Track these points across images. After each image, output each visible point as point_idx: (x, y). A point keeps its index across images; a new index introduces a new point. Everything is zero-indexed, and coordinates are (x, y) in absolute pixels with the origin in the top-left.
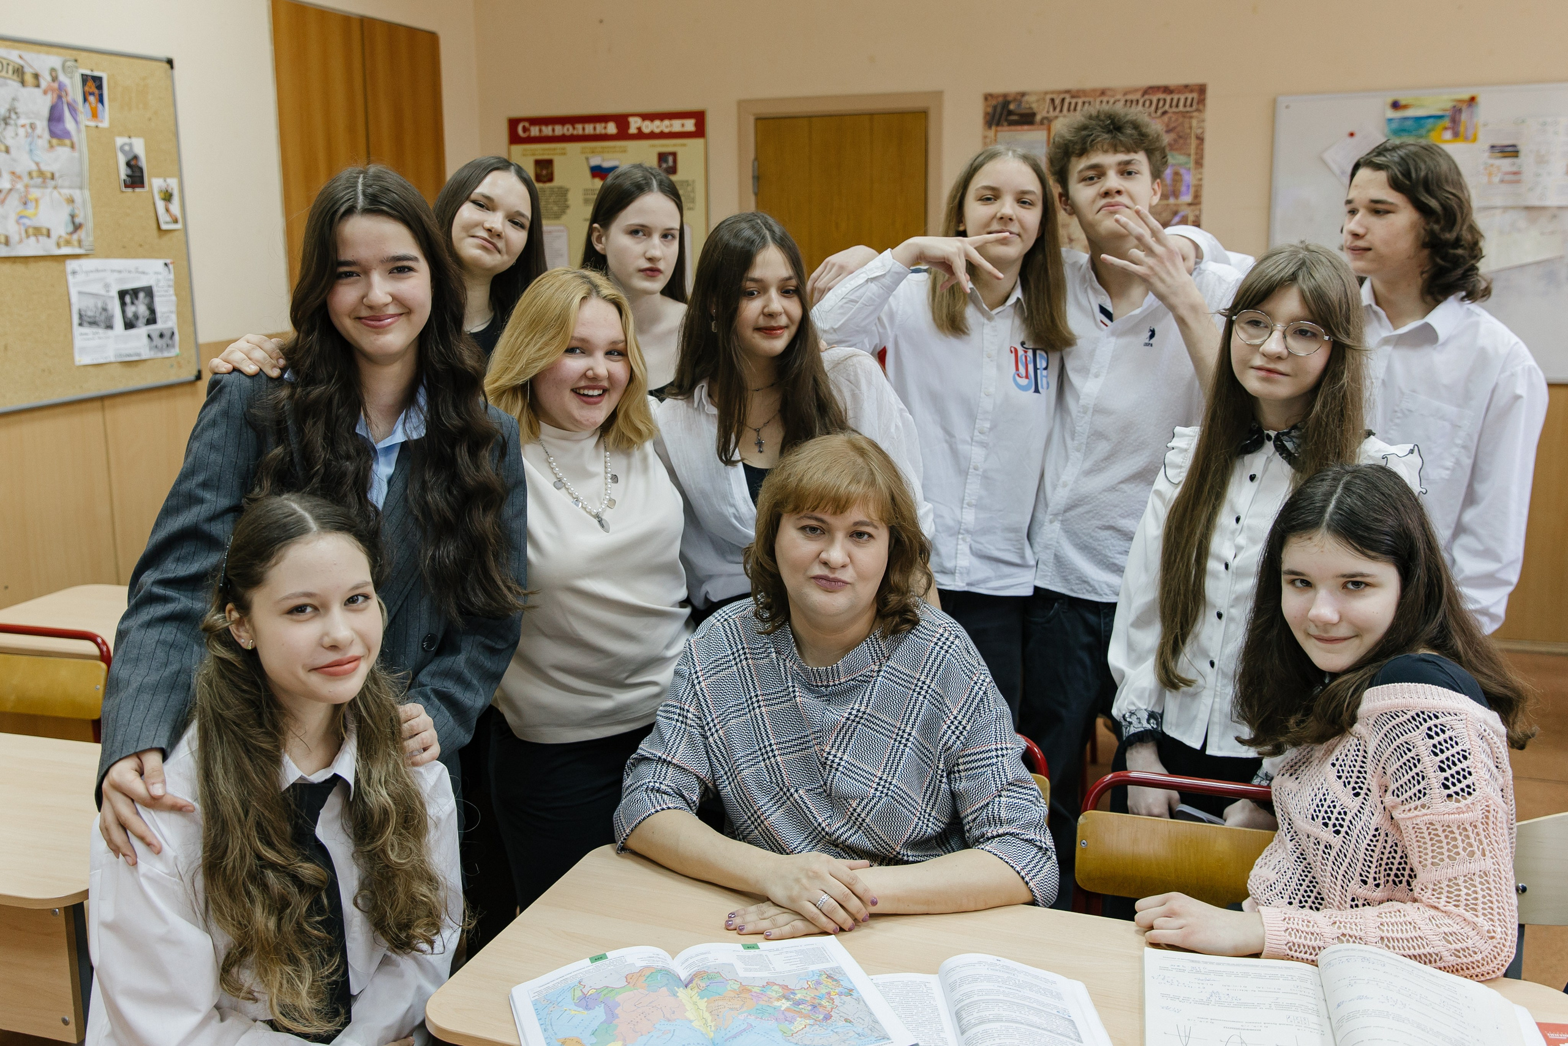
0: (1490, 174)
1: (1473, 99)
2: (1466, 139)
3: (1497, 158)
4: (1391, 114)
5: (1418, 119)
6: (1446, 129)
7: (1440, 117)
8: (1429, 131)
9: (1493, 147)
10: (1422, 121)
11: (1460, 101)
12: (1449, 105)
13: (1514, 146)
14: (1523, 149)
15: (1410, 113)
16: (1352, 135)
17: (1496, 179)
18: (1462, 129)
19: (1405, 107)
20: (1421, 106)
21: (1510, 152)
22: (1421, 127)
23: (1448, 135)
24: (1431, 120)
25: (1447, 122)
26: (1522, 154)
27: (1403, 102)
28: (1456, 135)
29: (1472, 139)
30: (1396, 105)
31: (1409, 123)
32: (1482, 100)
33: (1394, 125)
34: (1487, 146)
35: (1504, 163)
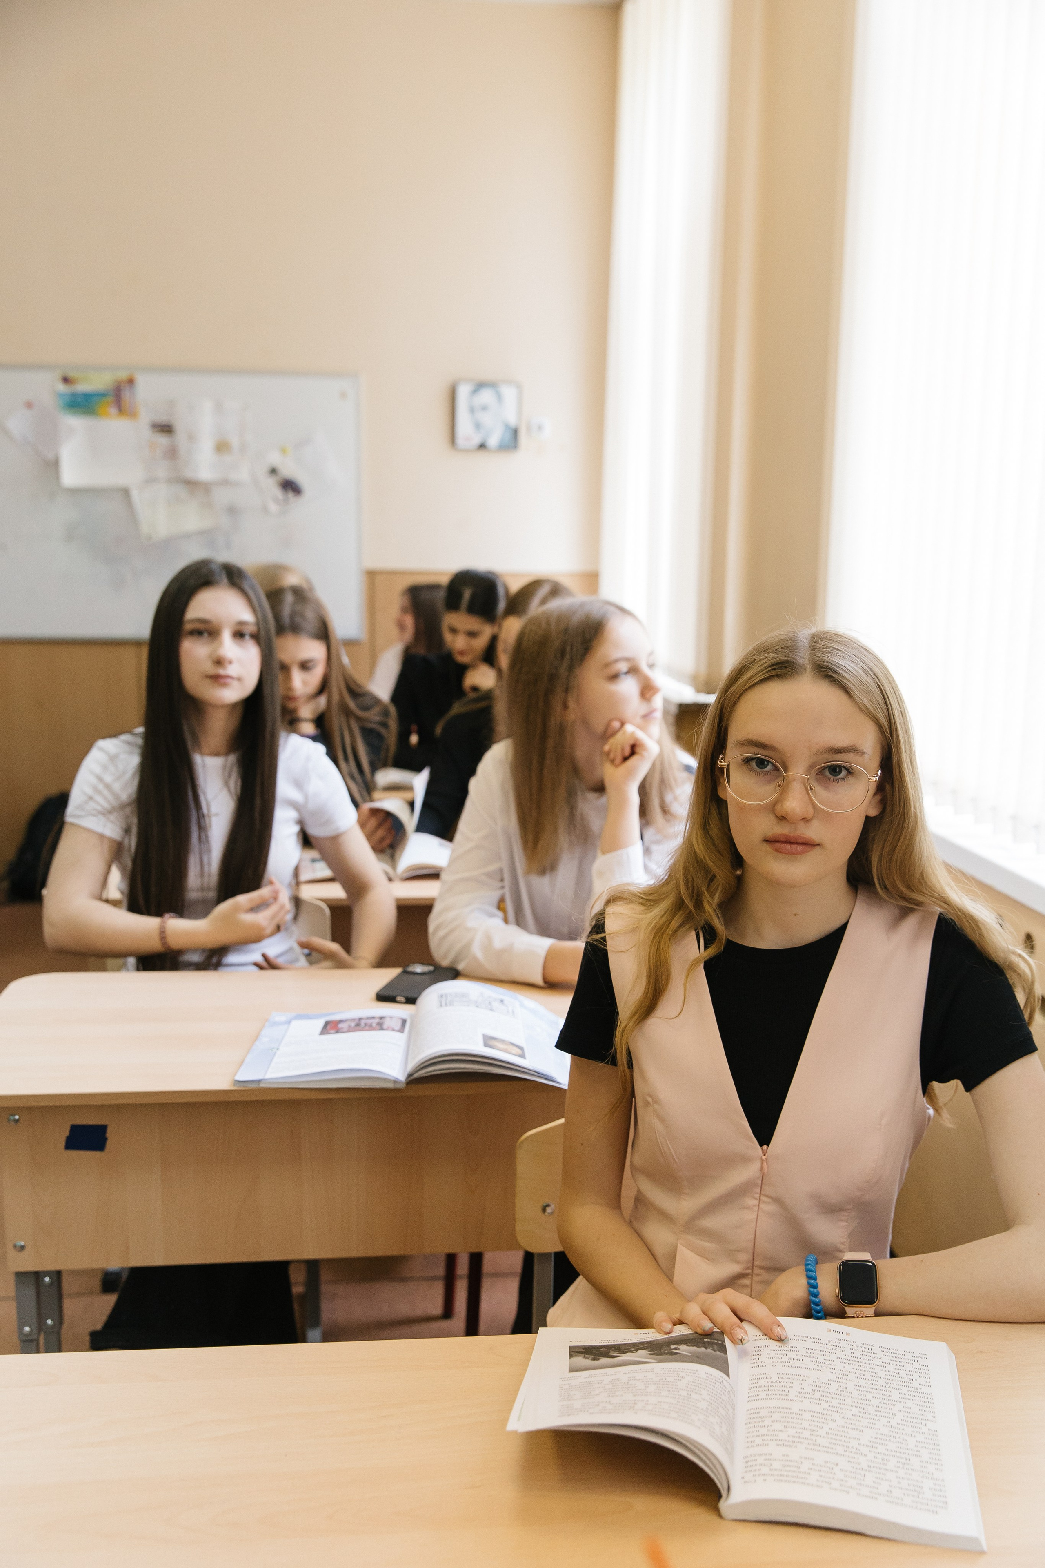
0: (152, 449)
1: (131, 380)
2: (129, 415)
3: (156, 434)
4: (62, 388)
5: (86, 395)
6: (111, 405)
7: (106, 395)
8: (96, 407)
9: (152, 424)
10: (90, 397)
11: (120, 381)
12: (111, 384)
13: (169, 424)
14: (177, 427)
15: (79, 388)
16: (28, 405)
17: (157, 455)
18: (125, 406)
19: (75, 382)
20: (88, 383)
21: (166, 429)
22: (89, 402)
23: (114, 410)
24: (97, 397)
25: (111, 399)
26: (176, 431)
27: (72, 378)
28: (120, 411)
29: (135, 415)
30: (66, 380)
31: (79, 398)
32: (138, 381)
33: (65, 400)
34: (147, 424)
35: (163, 440)
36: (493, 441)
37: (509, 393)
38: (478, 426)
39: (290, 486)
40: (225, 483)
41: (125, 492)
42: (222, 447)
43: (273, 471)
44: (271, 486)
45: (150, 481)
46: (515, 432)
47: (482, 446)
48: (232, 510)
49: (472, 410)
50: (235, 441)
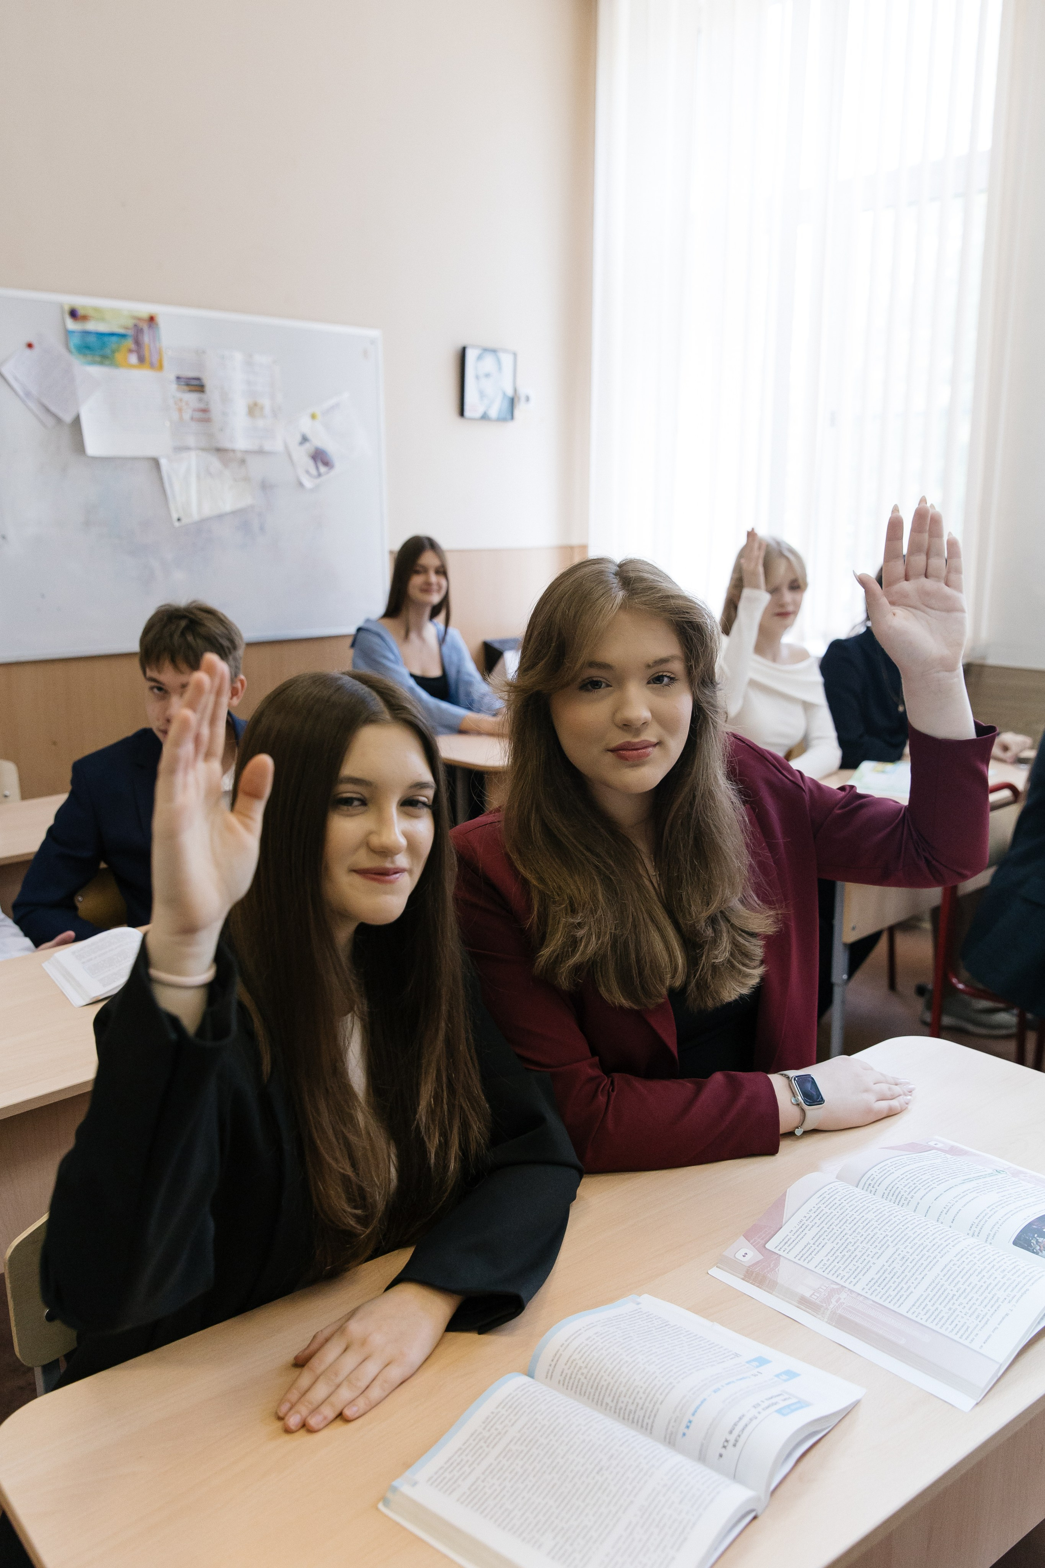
0: (180, 410)
1: (152, 319)
2: (152, 366)
3: (184, 392)
4: (71, 325)
5: (100, 335)
6: (130, 351)
7: (123, 336)
8: (113, 352)
9: (178, 378)
10: (106, 339)
11: (140, 319)
12: (130, 323)
13: (198, 379)
14: (209, 384)
15: (91, 326)
16: (30, 346)
17: (187, 416)
18: (147, 354)
19: (85, 318)
20: (102, 319)
21: (196, 385)
22: (103, 346)
23: (133, 359)
24: (114, 339)
25: (129, 343)
26: (208, 388)
27: (81, 312)
28: (141, 359)
29: (158, 366)
30: (73, 314)
31: (92, 340)
32: (161, 321)
33: (75, 340)
34: (172, 377)
35: (192, 398)
36: (493, 413)
37: (506, 360)
38: (482, 394)
39: (320, 458)
40: (260, 452)
41: (155, 463)
42: (253, 410)
43: (305, 439)
44: (301, 456)
45: (181, 449)
46: (512, 402)
47: (485, 417)
48: (265, 486)
49: (477, 377)
50: (266, 402)
